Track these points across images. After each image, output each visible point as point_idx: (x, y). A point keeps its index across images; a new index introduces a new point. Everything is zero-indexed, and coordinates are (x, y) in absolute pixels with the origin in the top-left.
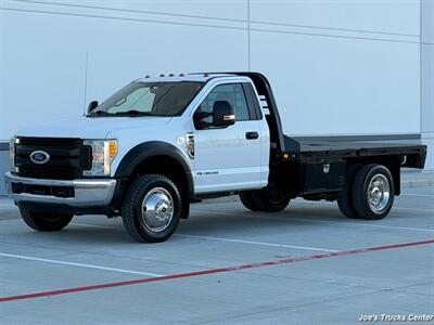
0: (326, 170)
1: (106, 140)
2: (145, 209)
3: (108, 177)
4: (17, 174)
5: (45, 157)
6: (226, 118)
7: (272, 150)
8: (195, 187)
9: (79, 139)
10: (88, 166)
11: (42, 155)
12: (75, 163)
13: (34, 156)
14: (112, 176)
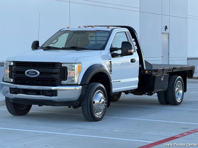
0: (162, 79)
1: (75, 63)
2: (94, 102)
3: (77, 85)
4: (12, 83)
5: (36, 73)
6: (129, 51)
7: (140, 68)
8: (113, 89)
9: (59, 63)
10: (65, 78)
11: (34, 72)
12: (57, 76)
13: (28, 73)
14: (79, 84)
